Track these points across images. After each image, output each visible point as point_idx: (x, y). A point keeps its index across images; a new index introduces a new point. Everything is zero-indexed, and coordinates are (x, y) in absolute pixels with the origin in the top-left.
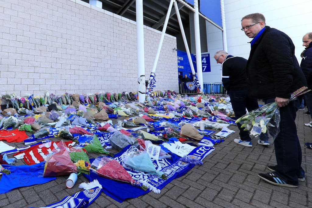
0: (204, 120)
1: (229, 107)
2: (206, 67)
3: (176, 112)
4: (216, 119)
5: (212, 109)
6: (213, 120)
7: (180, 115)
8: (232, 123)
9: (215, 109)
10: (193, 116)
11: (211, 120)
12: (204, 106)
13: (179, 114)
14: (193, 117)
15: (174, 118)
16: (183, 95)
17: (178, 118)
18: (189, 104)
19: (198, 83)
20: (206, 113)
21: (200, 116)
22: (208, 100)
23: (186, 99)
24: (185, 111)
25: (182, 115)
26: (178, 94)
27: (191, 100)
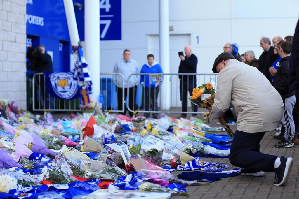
0: (105, 187)
1: (167, 144)
2: (108, 23)
3: (21, 171)
4: (136, 181)
5: (126, 154)
6: (128, 185)
7: (33, 180)
8: (176, 189)
9: (134, 152)
10: (74, 179)
11: (122, 187)
12: (101, 147)
13: (29, 177)
14: (72, 181)
15: (14, 191)
16: (38, 116)
17: (27, 189)
18: (58, 143)
19: (86, 75)
20: (111, 168)
21: (92, 179)
22: (114, 127)
23: (50, 129)
24: (49, 164)
25: (41, 177)
26: (22, 111)
27: (64, 131)
